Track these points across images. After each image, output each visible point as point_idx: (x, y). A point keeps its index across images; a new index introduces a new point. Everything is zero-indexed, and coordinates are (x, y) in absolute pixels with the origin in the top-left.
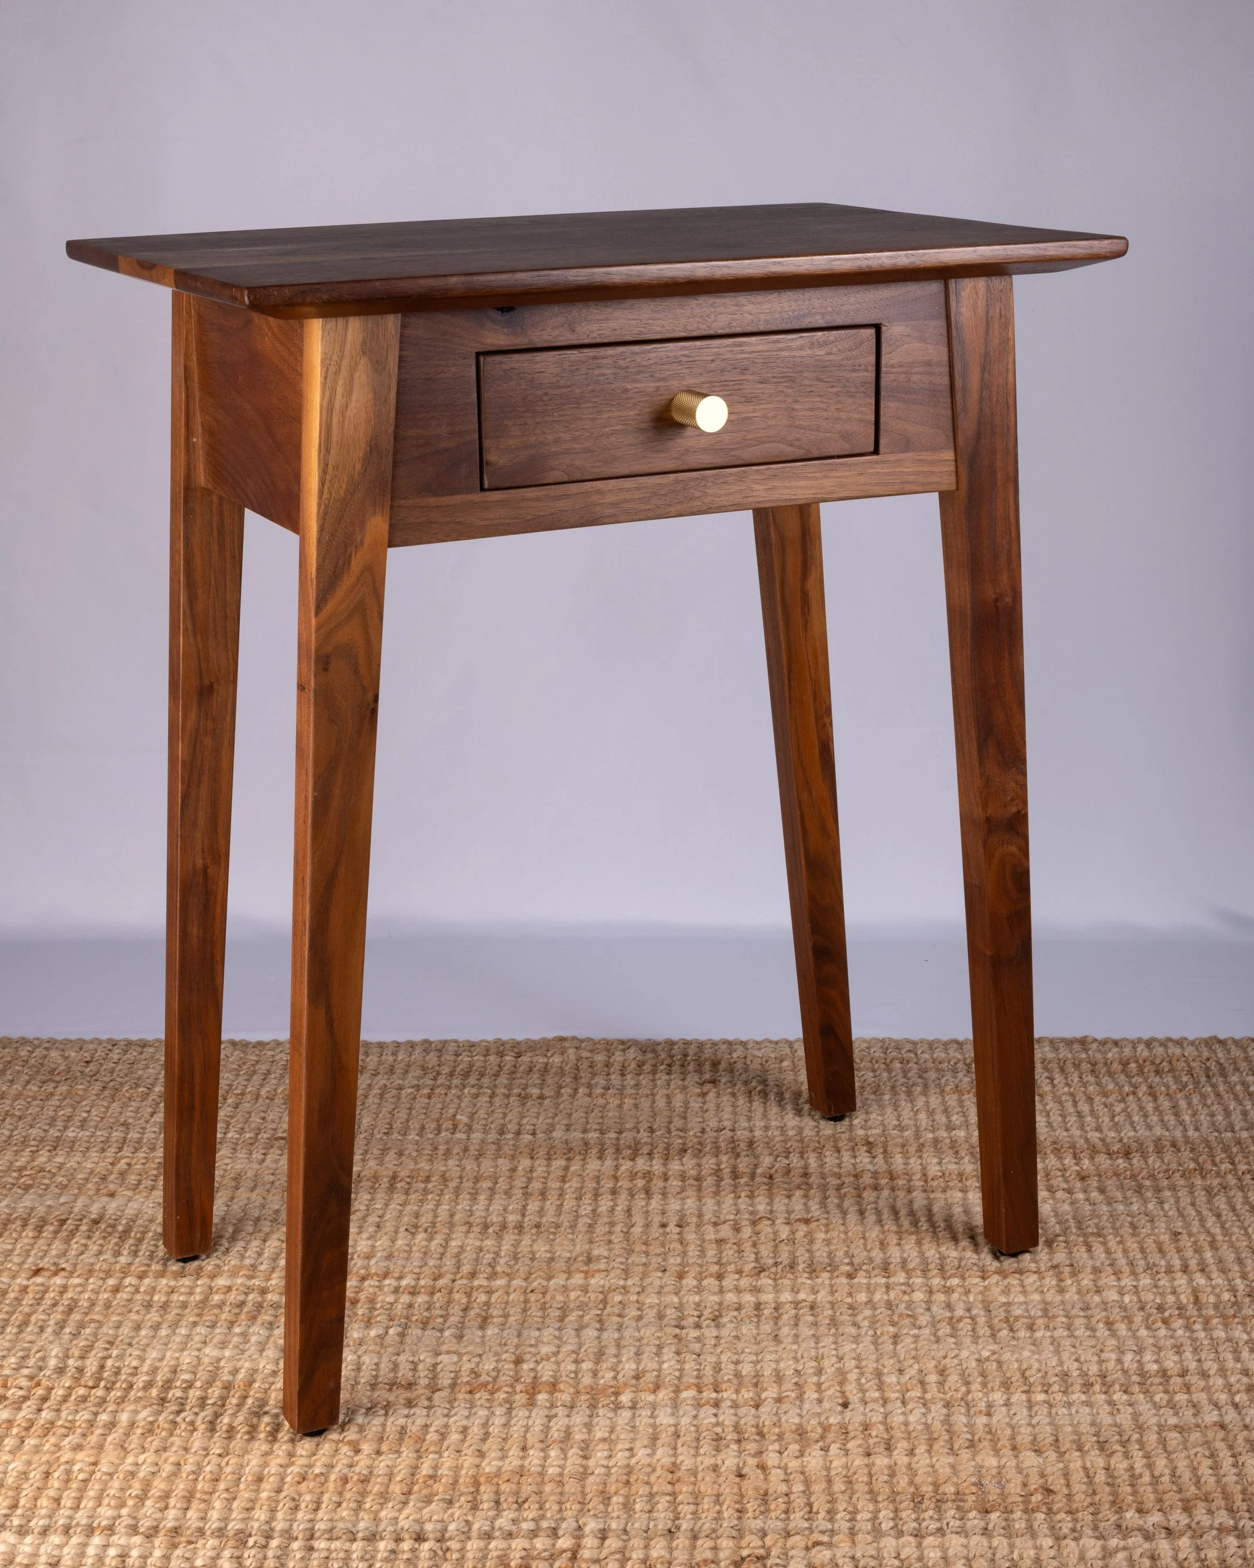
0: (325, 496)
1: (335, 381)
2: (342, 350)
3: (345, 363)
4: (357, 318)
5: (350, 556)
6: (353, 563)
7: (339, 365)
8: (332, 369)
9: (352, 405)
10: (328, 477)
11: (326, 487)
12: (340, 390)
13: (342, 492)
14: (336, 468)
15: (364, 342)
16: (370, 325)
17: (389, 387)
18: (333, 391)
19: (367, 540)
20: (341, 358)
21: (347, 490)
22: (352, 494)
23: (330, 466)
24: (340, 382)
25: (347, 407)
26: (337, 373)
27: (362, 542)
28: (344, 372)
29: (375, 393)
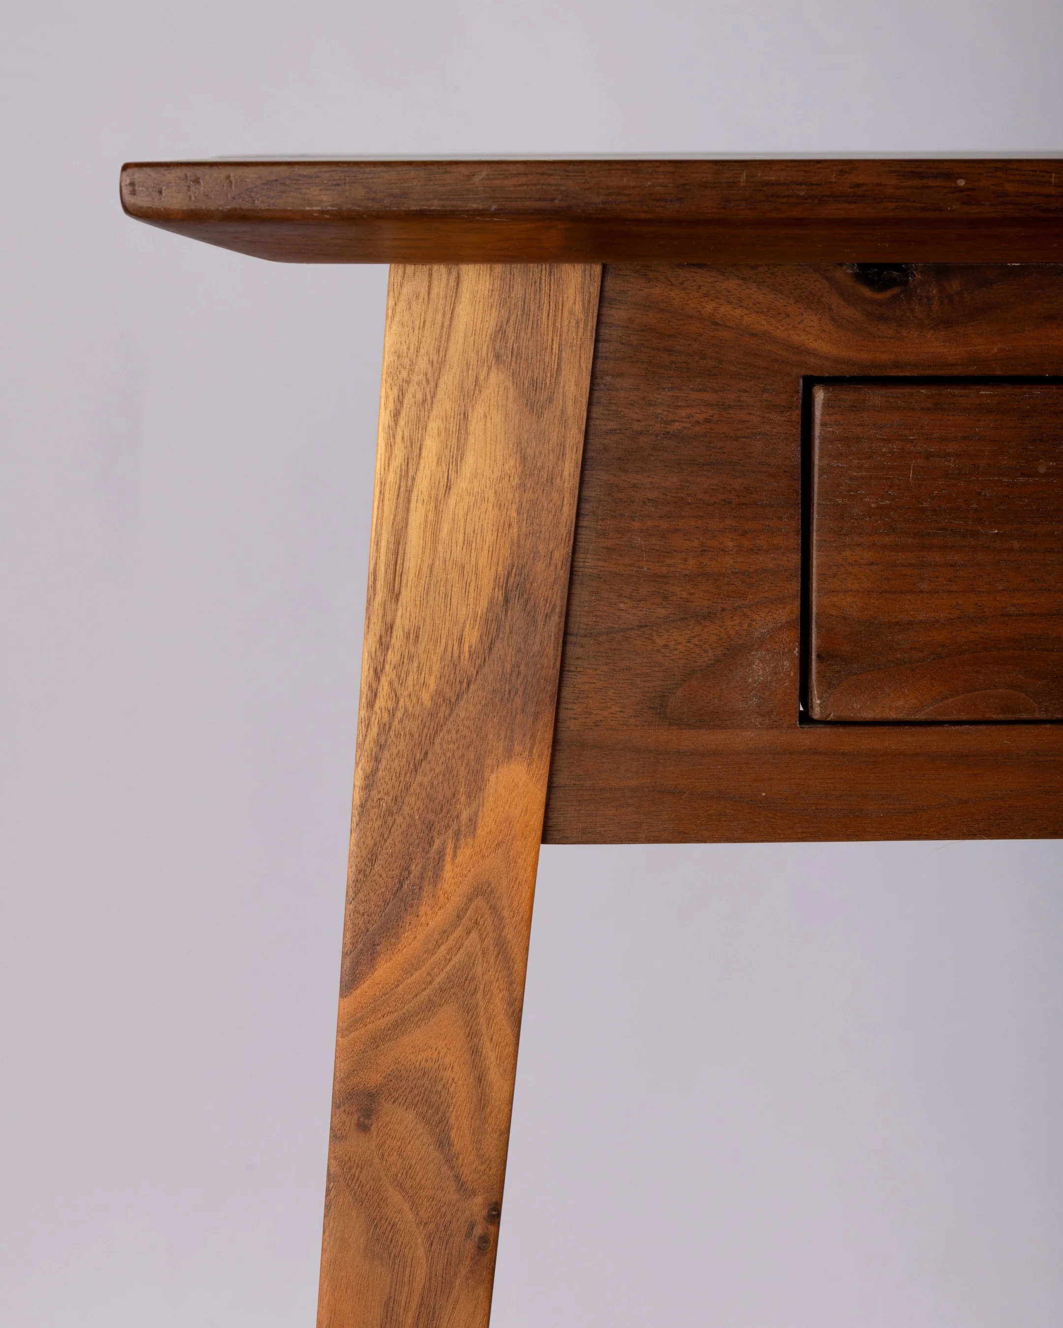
0: (380, 703)
1: (421, 424)
2: (442, 350)
3: (449, 379)
4: (484, 268)
5: (441, 854)
6: (448, 873)
7: (433, 381)
8: (414, 393)
9: (462, 484)
10: (392, 657)
11: (384, 681)
12: (431, 446)
13: (426, 697)
14: (413, 636)
15: (500, 331)
16: (518, 290)
17: (562, 445)
18: (415, 448)
19: (488, 822)
20: (438, 366)
21: (439, 693)
22: (452, 705)
23: (398, 632)
24: (434, 426)
25: (448, 488)
26: (426, 403)
27: (473, 822)
28: (444, 404)
29: (524, 459)
